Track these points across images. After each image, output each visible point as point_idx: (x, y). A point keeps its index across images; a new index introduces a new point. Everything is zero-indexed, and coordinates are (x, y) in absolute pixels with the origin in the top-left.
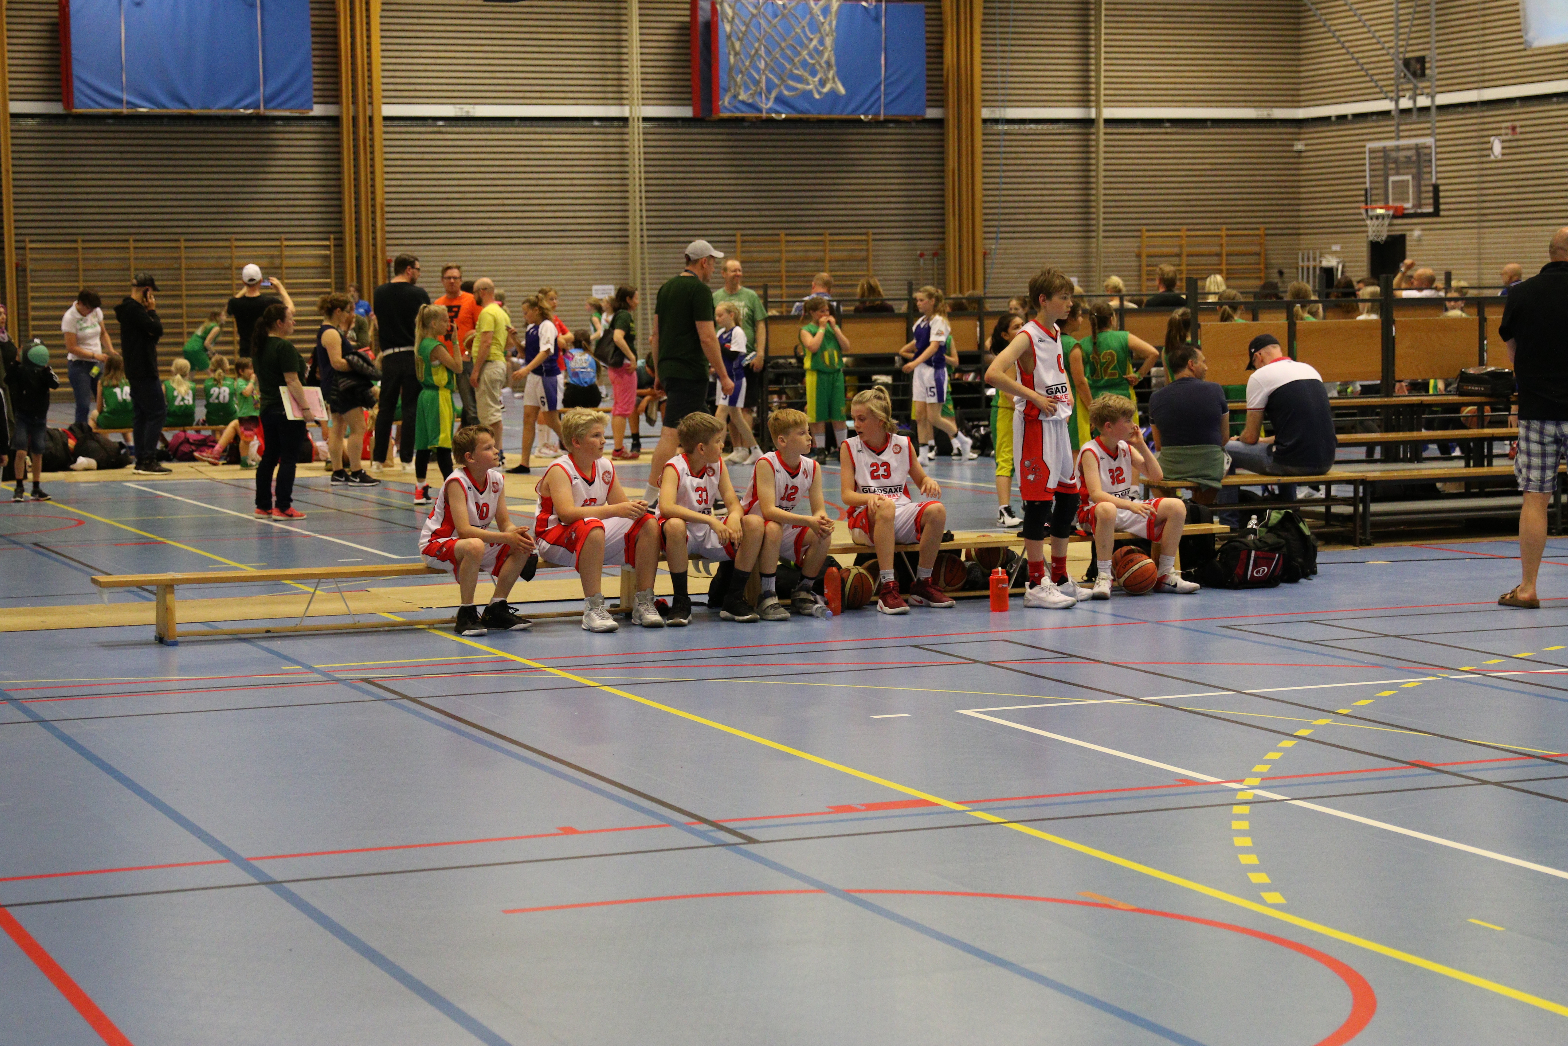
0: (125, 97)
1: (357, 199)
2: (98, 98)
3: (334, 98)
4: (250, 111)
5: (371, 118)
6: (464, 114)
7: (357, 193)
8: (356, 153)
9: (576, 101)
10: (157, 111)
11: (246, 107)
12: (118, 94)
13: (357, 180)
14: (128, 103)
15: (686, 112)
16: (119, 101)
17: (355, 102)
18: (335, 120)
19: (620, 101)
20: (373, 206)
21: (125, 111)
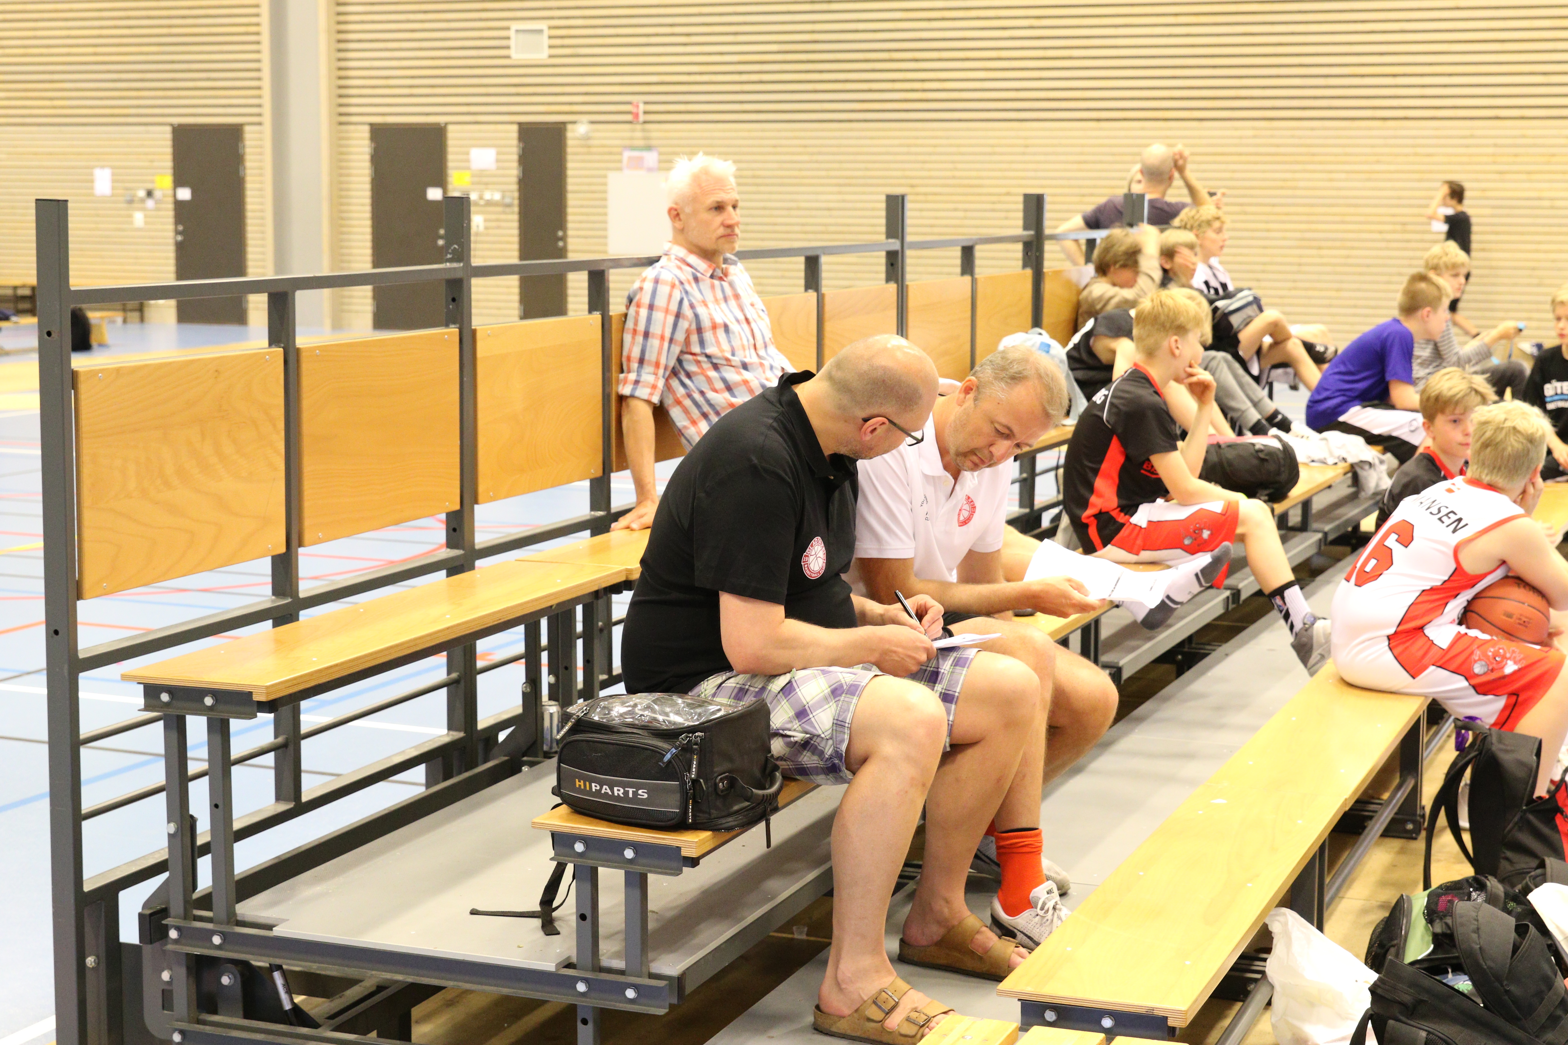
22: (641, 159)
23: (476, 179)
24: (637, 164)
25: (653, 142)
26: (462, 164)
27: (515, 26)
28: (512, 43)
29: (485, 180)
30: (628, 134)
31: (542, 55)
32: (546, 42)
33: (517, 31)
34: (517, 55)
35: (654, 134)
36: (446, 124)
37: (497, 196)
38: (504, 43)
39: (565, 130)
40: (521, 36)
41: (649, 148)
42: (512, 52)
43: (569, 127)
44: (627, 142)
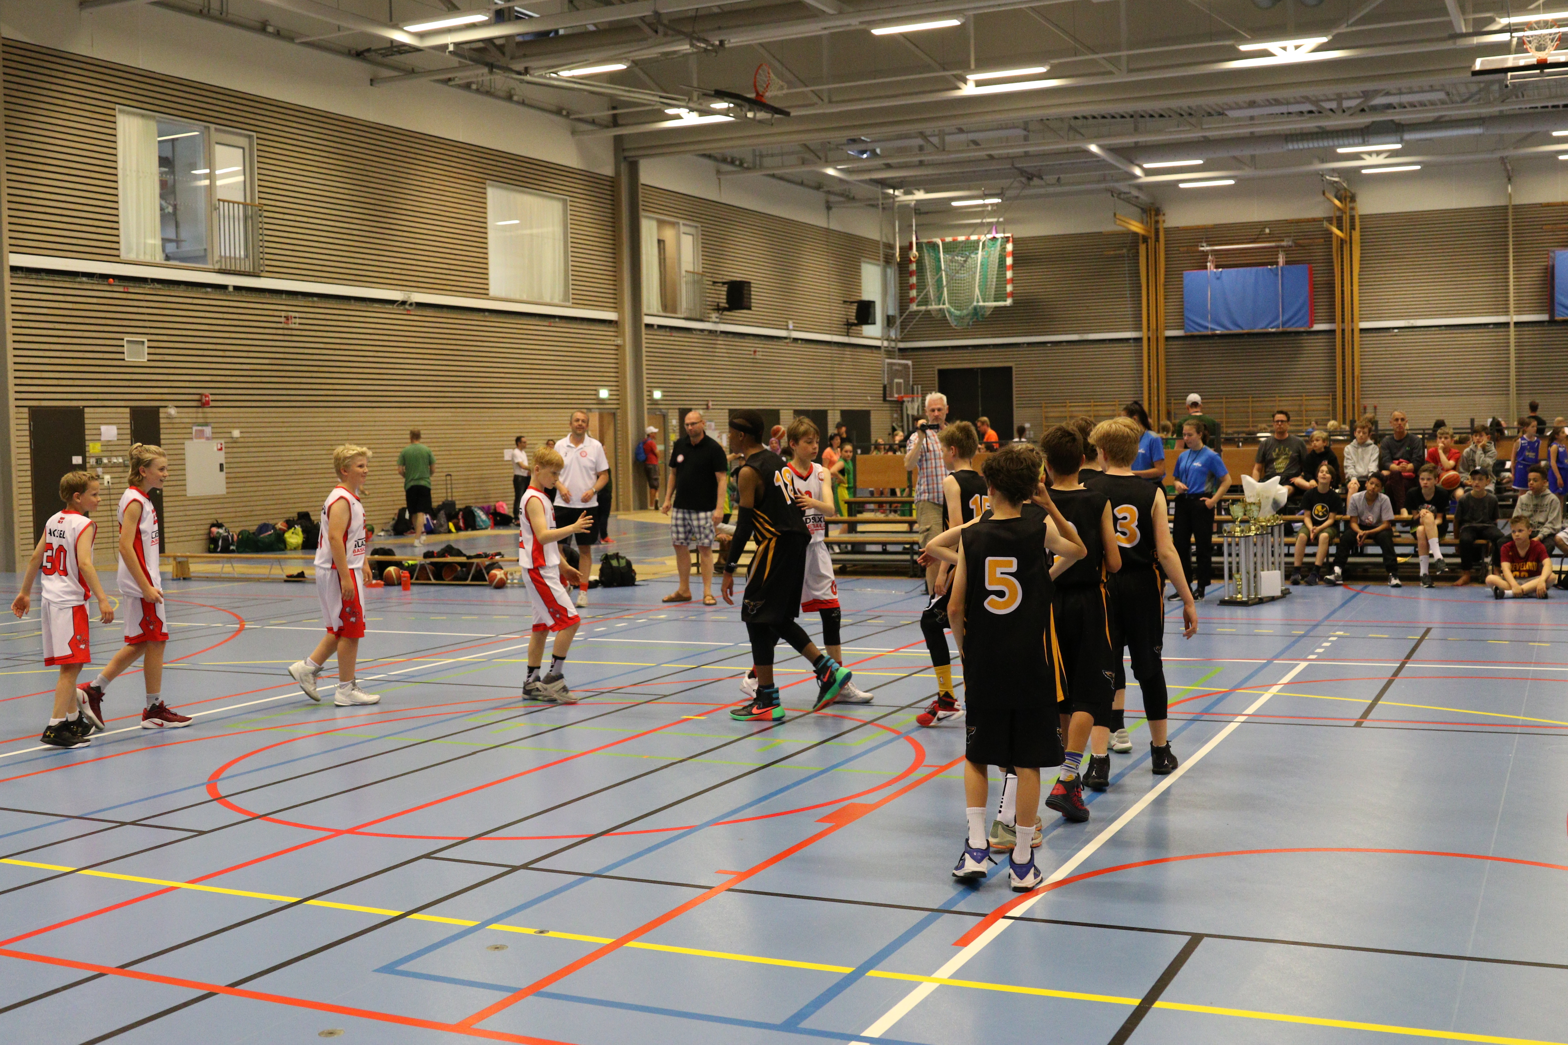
0: (1210, 326)
1: (1344, 373)
2: (1197, 327)
3: (1332, 320)
4: (1274, 330)
5: (1353, 330)
6: (1410, 325)
7: (1344, 370)
8: (1343, 349)
9: (1480, 314)
10: (1226, 332)
11: (1272, 328)
12: (1206, 324)
13: (1344, 363)
14: (1212, 329)
15: (1545, 317)
16: (1206, 328)
17: (1343, 322)
18: (1333, 332)
19: (1507, 313)
20: (1353, 377)
21: (1209, 332)
22: (202, 431)
23: (105, 448)
24: (201, 434)
25: (209, 420)
26: (97, 437)
27: (127, 338)
28: (125, 349)
29: (110, 448)
30: (194, 415)
31: (144, 359)
32: (146, 350)
33: (128, 341)
34: (129, 359)
35: (209, 415)
36: (84, 407)
37: (121, 460)
38: (120, 349)
39: (158, 413)
40: (131, 345)
41: (206, 424)
42: (126, 357)
43: (161, 410)
44: (194, 421)
